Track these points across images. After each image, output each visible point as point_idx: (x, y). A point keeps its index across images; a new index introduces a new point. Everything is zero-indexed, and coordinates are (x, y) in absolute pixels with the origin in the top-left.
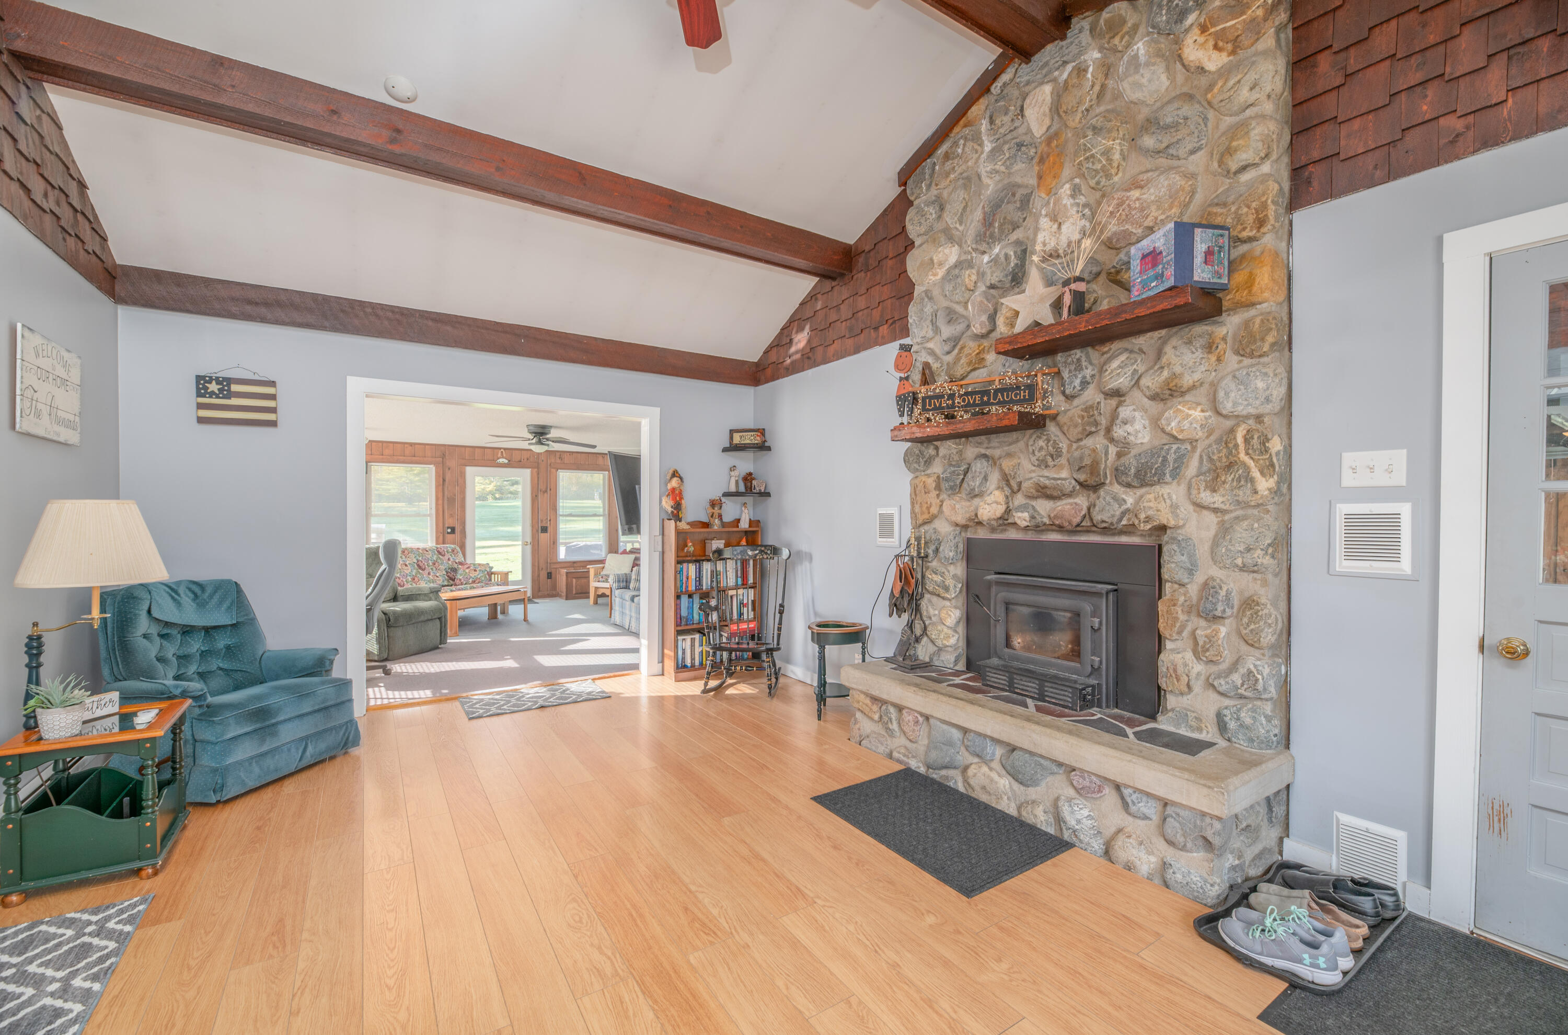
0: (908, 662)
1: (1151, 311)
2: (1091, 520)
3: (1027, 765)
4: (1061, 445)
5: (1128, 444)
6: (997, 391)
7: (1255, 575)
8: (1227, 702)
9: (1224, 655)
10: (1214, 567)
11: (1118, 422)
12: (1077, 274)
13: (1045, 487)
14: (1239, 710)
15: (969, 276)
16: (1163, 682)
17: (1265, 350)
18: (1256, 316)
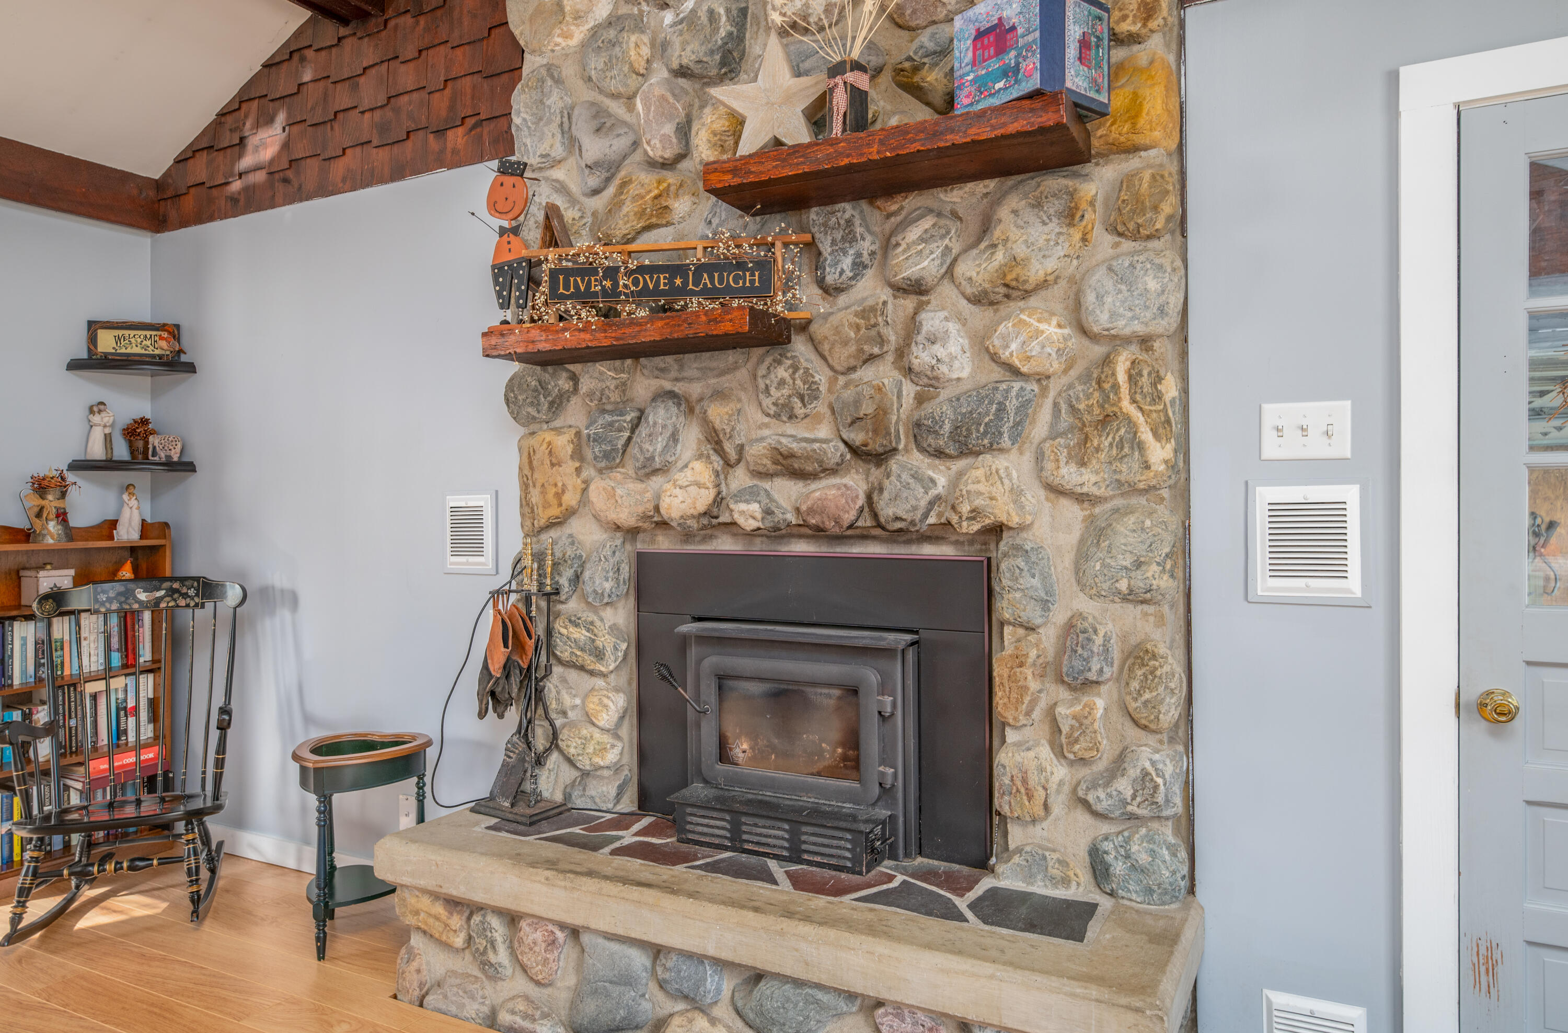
0: (521, 809)
1: (999, 132)
2: (875, 516)
3: (790, 1006)
4: (817, 378)
5: (937, 378)
6: (701, 268)
7: (1145, 607)
8: (1105, 828)
9: (1102, 748)
10: (1081, 594)
11: (920, 338)
12: (855, 54)
13: (791, 455)
14: (1127, 841)
15: (637, 45)
16: (1002, 803)
17: (1158, 226)
18: (1143, 168)
